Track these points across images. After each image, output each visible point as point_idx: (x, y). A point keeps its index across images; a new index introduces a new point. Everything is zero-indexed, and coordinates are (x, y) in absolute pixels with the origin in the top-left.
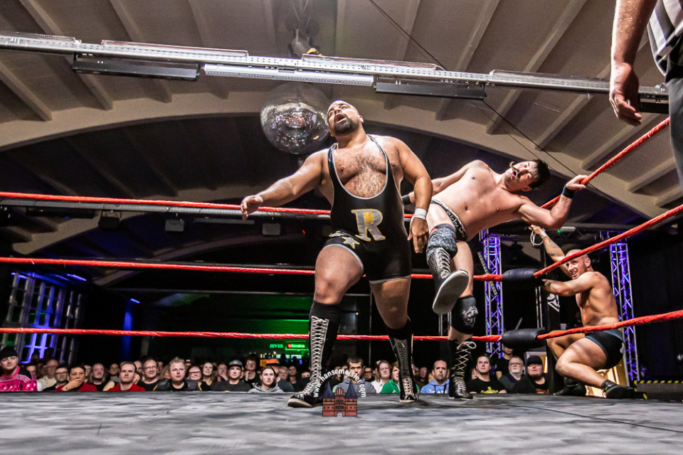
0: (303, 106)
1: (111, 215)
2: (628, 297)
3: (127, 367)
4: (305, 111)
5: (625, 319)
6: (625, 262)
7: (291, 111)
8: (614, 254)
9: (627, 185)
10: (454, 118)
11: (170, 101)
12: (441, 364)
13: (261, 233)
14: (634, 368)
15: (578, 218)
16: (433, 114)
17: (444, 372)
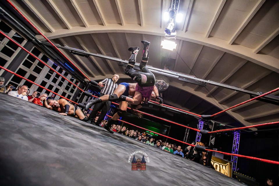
0: (163, 81)
2: (237, 148)
3: (114, 125)
4: (163, 82)
5: (235, 153)
6: (238, 138)
7: (160, 81)
8: (235, 136)
9: (243, 118)
10: (199, 91)
12: (179, 147)
13: (148, 107)
14: (235, 168)
15: (227, 123)
16: (193, 89)
17: (180, 149)
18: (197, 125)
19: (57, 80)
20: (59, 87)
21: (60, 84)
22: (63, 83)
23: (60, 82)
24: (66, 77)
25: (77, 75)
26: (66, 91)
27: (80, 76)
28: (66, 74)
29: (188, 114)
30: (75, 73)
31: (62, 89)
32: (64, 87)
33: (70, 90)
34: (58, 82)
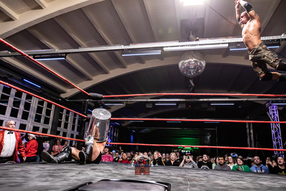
1: (129, 103)
11: (145, 63)
18: (267, 112)
19: (18, 110)
20: (24, 122)
21: (25, 116)
22: (28, 113)
23: (24, 112)
24: (31, 101)
25: (47, 92)
26: (37, 124)
27: (53, 93)
28: (29, 97)
29: (246, 101)
30: (42, 90)
31: (30, 123)
32: (32, 118)
33: (42, 120)
34: (20, 114)
